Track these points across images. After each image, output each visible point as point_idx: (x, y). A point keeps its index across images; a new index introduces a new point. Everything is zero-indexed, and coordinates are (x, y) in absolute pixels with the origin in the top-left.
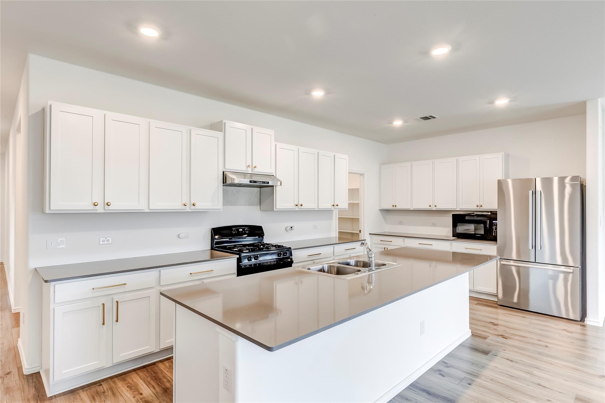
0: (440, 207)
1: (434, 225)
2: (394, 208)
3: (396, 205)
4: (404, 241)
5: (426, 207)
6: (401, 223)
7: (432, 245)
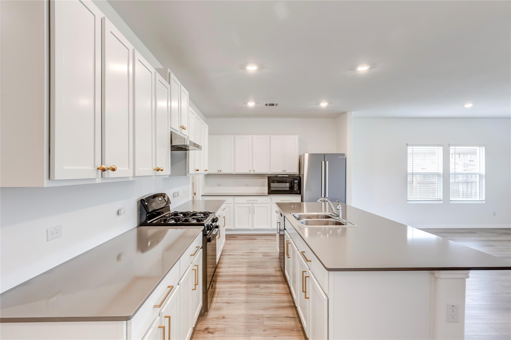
0: (258, 171)
1: (247, 185)
2: (219, 173)
3: (222, 171)
4: (234, 199)
5: (246, 171)
6: (219, 185)
7: (257, 200)
